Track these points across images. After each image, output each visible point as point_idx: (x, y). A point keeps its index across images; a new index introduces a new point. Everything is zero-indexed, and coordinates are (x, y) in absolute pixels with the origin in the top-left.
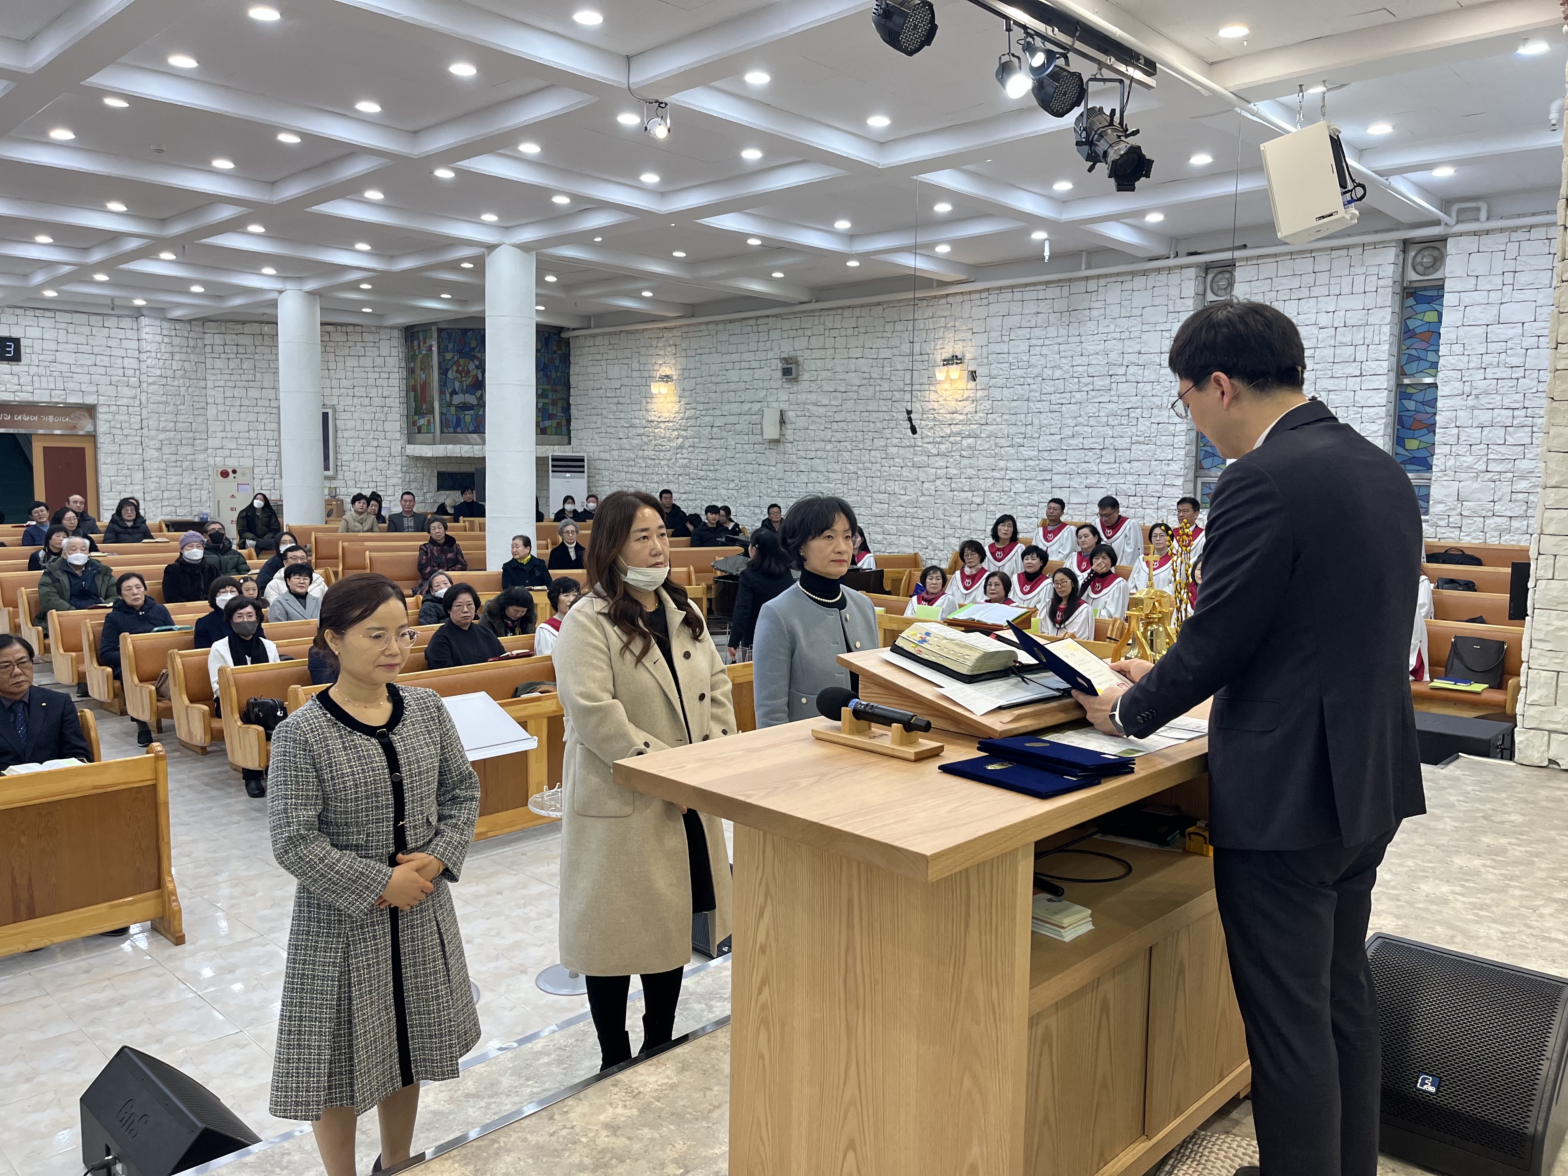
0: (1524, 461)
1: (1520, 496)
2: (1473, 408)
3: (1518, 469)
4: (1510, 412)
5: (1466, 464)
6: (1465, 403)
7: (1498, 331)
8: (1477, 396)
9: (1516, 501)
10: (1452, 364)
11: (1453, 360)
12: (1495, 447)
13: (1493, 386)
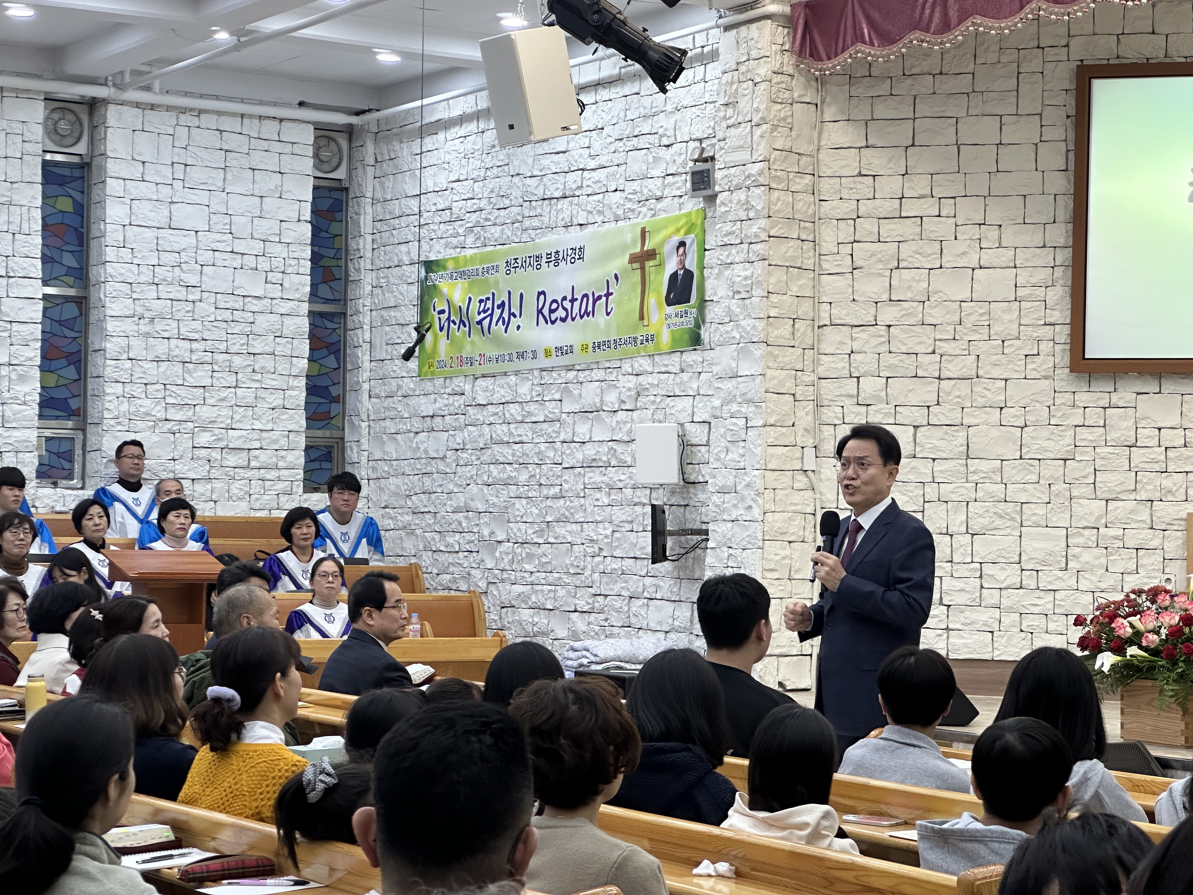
0: (205, 408)
1: (203, 453)
2: (147, 335)
3: (199, 418)
4: (187, 344)
5: (142, 410)
6: (136, 328)
7: (172, 238)
8: (152, 320)
9: (199, 458)
10: (121, 274)
11: (122, 269)
12: (174, 388)
13: (168, 310)
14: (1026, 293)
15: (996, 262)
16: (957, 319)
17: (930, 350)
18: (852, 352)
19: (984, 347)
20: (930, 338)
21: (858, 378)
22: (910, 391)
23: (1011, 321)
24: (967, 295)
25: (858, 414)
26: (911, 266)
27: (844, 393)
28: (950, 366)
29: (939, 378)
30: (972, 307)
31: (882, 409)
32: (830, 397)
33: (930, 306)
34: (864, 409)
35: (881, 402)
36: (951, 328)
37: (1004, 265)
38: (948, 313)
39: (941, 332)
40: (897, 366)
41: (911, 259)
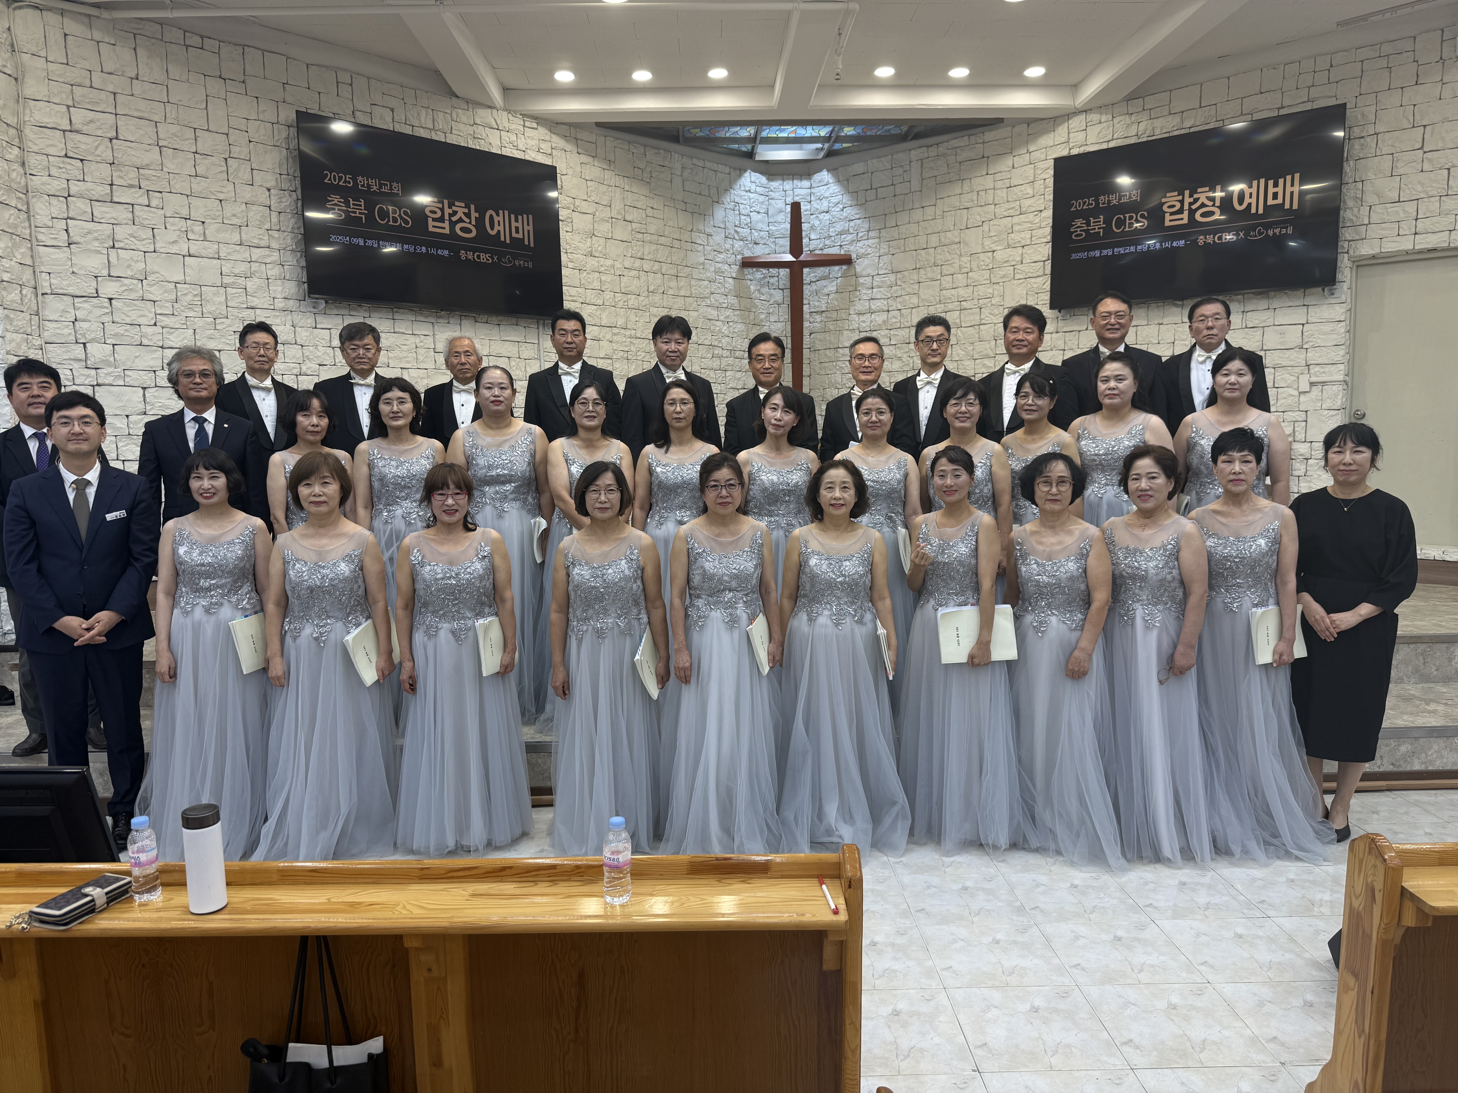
14: (231, 281)
15: (204, 253)
16: (174, 297)
17: (153, 322)
18: (76, 320)
19: (199, 323)
20: (151, 312)
21: (84, 344)
22: (136, 357)
23: (220, 303)
24: (179, 277)
25: (88, 376)
26: (127, 247)
27: (72, 357)
28: (171, 337)
29: (162, 347)
30: (187, 289)
31: (112, 372)
32: (57, 360)
33: (148, 284)
34: (93, 372)
35: (110, 366)
36: (169, 305)
37: (211, 256)
38: (166, 291)
39: (161, 307)
40: (123, 335)
41: (126, 241)
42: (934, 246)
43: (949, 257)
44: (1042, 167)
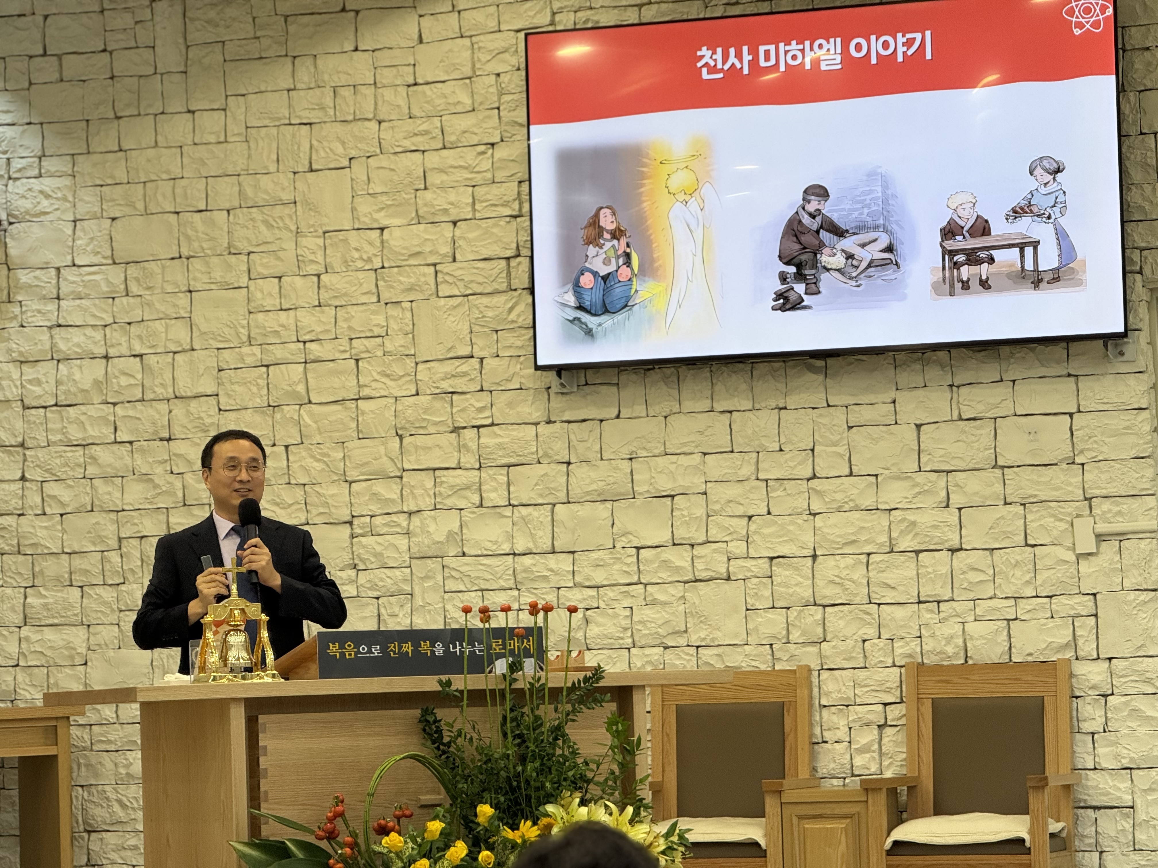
42: (227, 206)
43: (266, 233)
44: (491, 46)
